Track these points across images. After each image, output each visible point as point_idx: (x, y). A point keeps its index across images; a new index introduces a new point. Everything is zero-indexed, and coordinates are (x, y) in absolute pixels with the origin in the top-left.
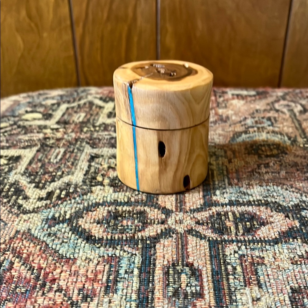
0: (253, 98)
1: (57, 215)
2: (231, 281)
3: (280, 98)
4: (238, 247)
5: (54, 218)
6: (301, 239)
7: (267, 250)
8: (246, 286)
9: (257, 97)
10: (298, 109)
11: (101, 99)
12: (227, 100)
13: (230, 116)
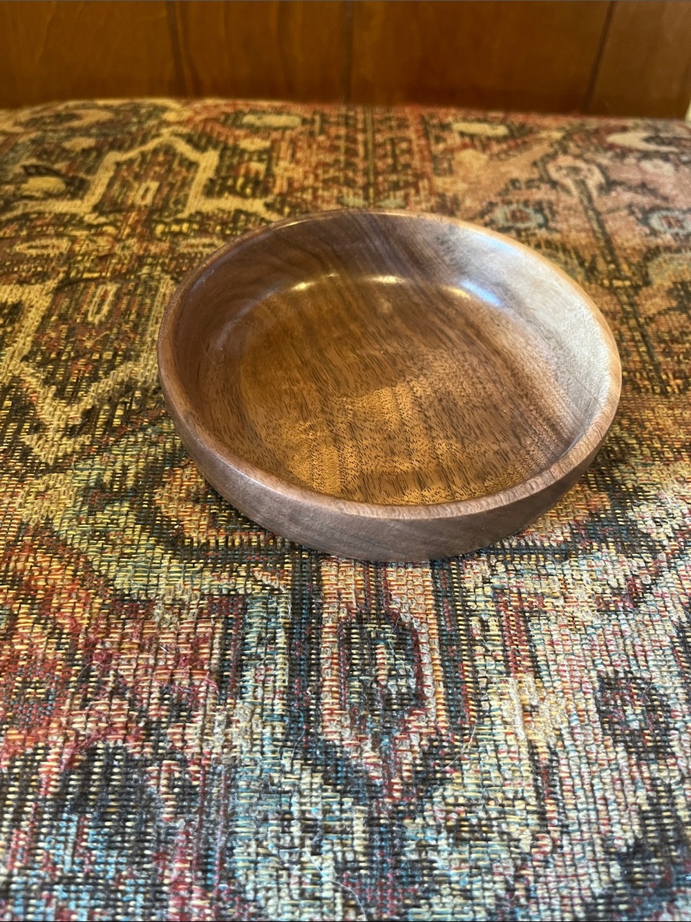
0: (504, 146)
1: (107, 478)
2: (480, 661)
3: (556, 146)
4: (490, 566)
5: (100, 485)
6: (615, 542)
7: (548, 575)
8: (508, 674)
9: (511, 143)
10: (595, 179)
11: (189, 139)
12: (451, 151)
13: (460, 197)
